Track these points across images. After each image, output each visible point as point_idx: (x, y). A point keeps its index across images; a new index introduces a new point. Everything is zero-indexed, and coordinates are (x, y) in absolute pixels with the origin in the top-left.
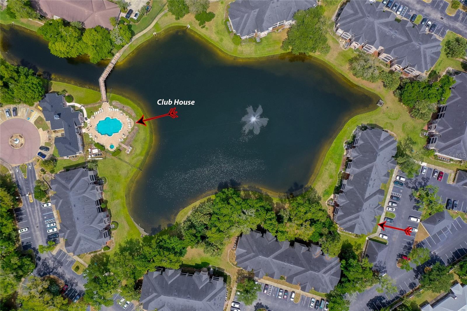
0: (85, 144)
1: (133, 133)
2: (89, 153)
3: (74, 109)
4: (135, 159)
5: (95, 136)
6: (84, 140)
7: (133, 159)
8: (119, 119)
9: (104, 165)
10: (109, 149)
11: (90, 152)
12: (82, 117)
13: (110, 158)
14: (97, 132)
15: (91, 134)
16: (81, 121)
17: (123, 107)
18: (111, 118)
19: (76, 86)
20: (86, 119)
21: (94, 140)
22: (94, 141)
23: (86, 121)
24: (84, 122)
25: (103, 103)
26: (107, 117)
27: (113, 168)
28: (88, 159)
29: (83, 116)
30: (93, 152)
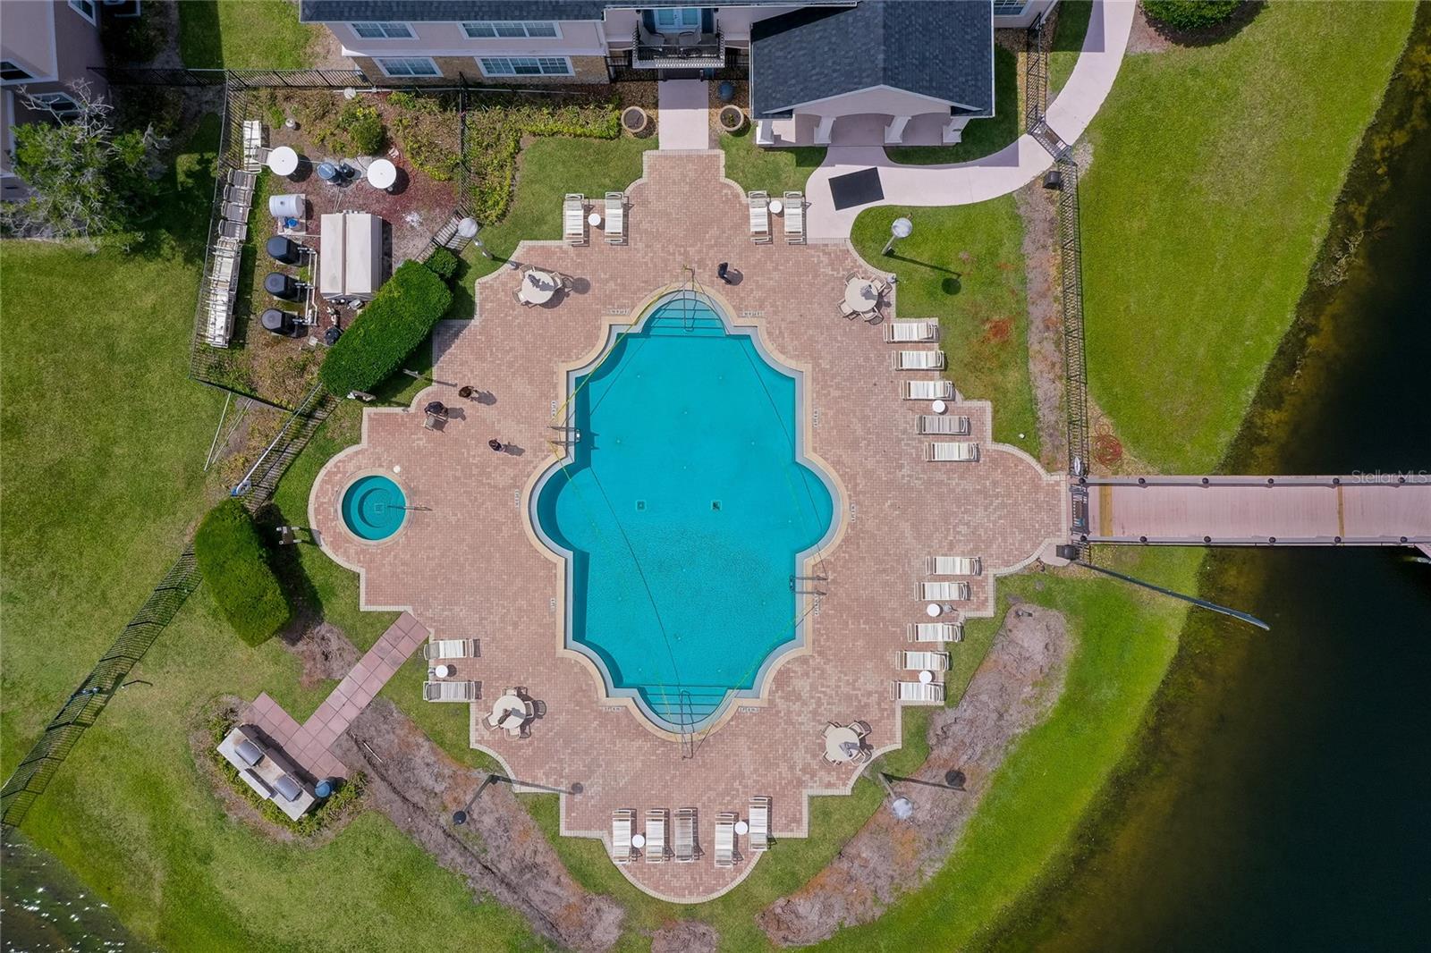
0: (480, 118)
1: (525, 868)
2: (340, 150)
3: (1030, 37)
4: (138, 822)
5: (582, 286)
6: (542, 120)
7: (150, 788)
8: (782, 678)
9: (124, 342)
10: (345, 467)
11: (345, 177)
12: (894, 136)
13: (212, 456)
14: (630, 321)
15: (614, 223)
16: (830, 109)
17: (956, 778)
18: (807, 563)
19: (1377, 99)
20: (849, 191)
21: (522, 250)
22: (497, 260)
23: (820, 179)
24: (810, 156)
25: (1061, 481)
26: (843, 511)
27: (56, 473)
28: (252, 133)
29: (903, 155)
30: (329, 224)
